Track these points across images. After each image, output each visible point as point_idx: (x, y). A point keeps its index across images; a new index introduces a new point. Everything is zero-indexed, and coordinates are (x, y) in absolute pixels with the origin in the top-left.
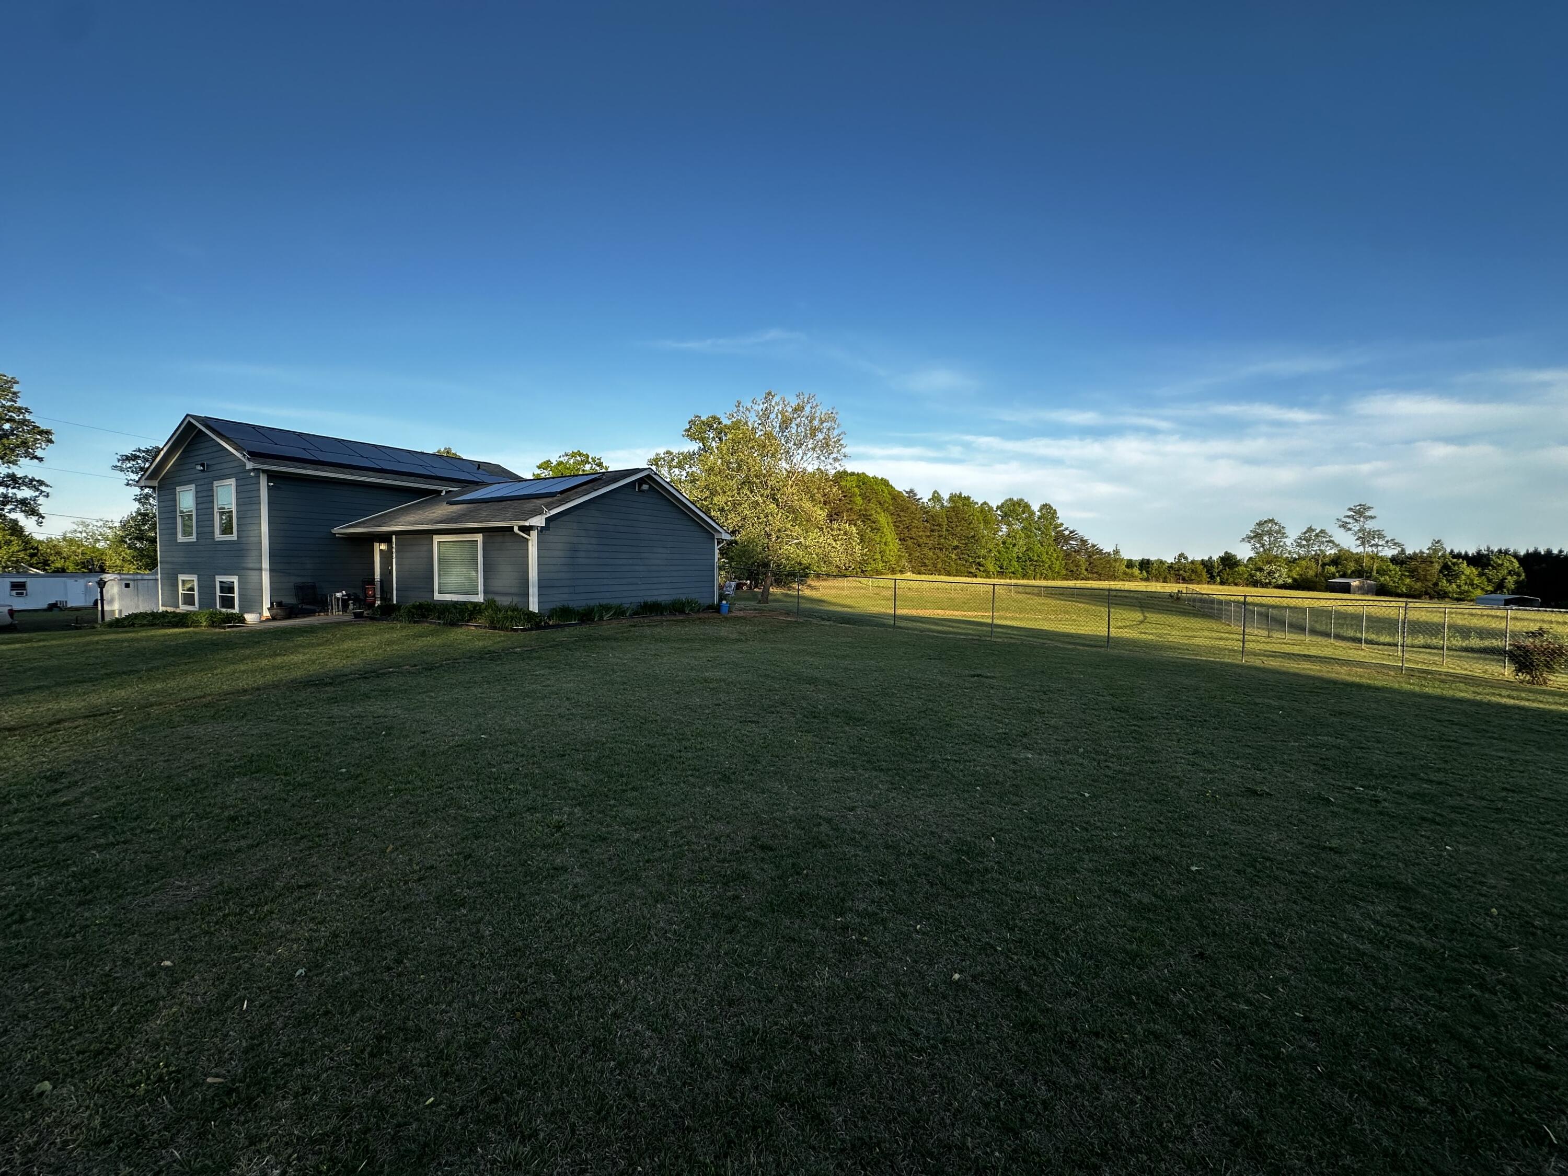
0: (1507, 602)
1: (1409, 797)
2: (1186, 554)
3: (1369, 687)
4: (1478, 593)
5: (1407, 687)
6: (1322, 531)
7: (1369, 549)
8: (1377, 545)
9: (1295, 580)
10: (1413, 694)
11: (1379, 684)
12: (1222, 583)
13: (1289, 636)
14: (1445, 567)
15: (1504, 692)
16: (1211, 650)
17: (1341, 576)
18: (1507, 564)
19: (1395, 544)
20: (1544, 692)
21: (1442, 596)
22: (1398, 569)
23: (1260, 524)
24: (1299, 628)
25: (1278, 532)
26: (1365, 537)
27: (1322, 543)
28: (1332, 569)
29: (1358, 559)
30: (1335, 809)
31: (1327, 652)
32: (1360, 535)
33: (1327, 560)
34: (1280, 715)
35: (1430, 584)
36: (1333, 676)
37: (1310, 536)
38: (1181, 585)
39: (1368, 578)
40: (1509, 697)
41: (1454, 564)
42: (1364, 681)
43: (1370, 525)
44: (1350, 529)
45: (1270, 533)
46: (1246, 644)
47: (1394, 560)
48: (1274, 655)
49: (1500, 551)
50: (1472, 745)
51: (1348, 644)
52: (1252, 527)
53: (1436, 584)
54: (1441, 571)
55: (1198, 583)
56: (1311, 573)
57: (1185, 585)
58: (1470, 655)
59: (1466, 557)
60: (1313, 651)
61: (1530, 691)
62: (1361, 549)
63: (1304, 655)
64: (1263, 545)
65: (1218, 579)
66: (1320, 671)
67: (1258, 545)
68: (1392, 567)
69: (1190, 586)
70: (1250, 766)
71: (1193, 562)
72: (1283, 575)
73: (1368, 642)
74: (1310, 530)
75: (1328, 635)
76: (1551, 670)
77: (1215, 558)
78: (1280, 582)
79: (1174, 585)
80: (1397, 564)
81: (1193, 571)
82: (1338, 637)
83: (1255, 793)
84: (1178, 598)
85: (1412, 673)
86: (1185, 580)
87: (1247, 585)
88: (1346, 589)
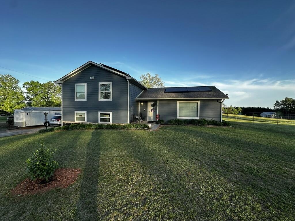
18: (240, 109)
22: (227, 110)
41: (233, 109)
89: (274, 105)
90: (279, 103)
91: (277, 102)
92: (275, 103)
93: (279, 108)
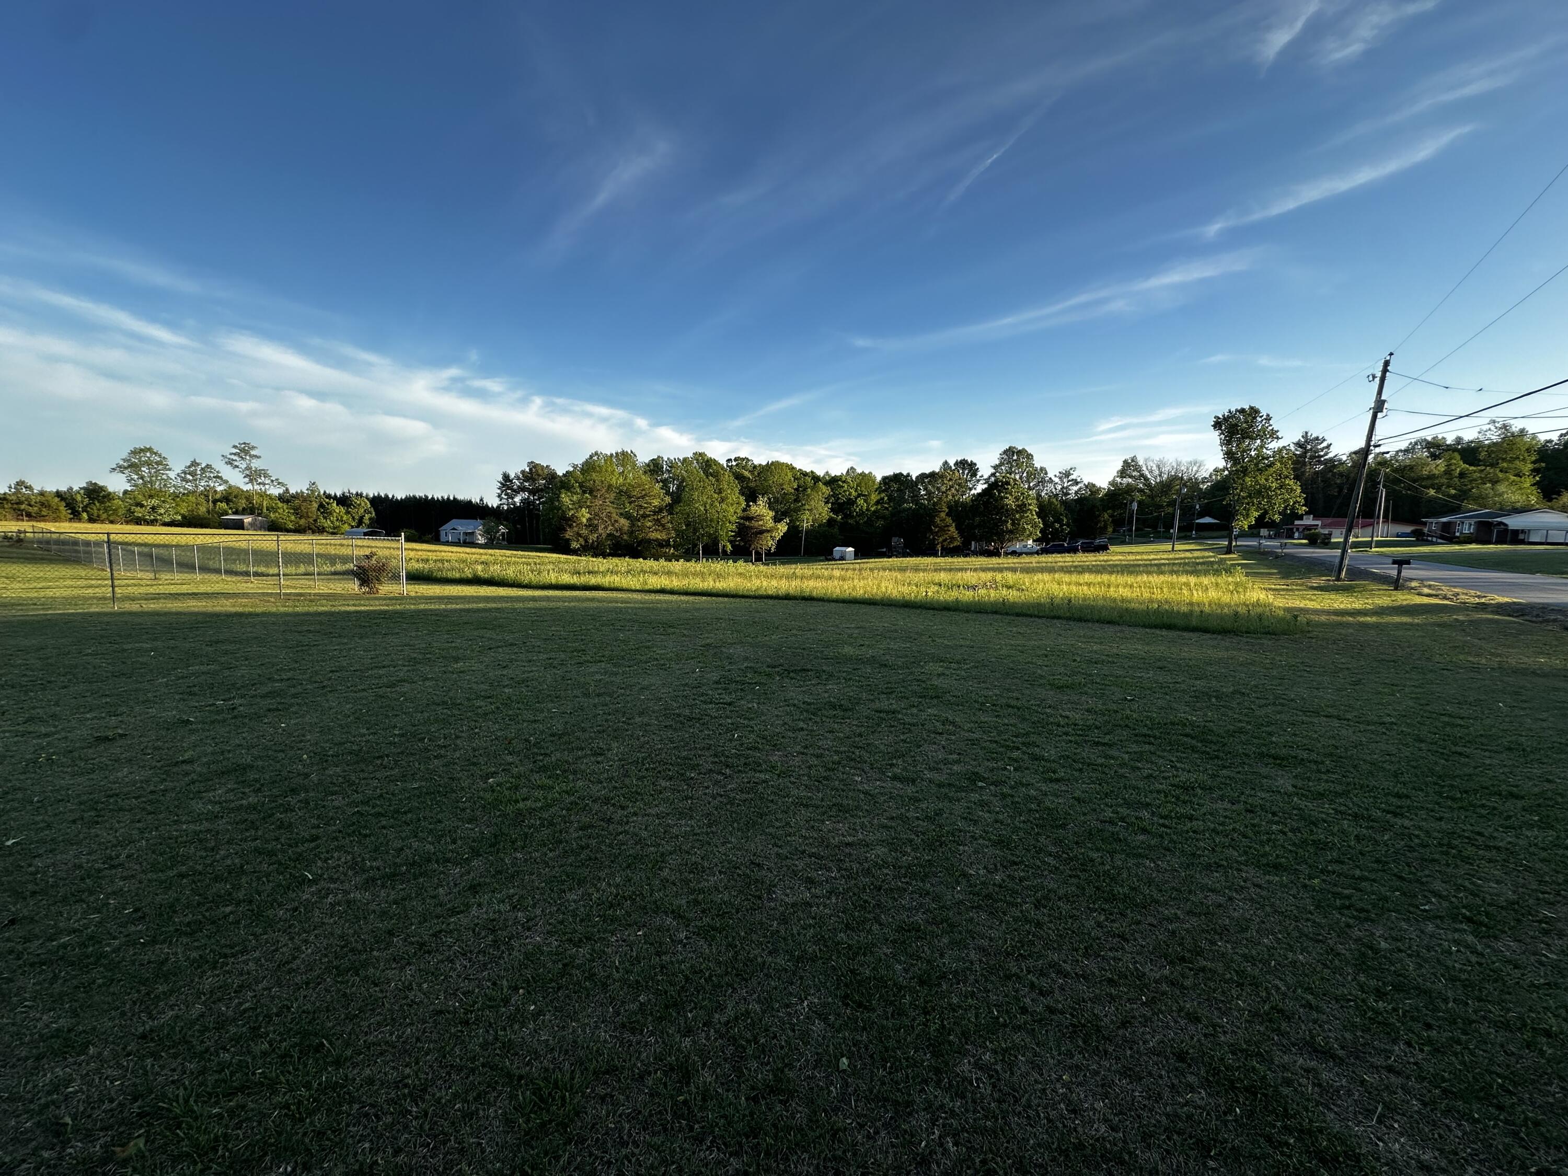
0: (365, 534)
1: (261, 697)
2: (29, 482)
3: (250, 615)
4: (346, 527)
5: (282, 609)
6: (208, 466)
7: (257, 487)
8: (264, 484)
9: (184, 517)
10: (286, 614)
11: (259, 610)
12: (91, 520)
13: (178, 577)
14: (321, 506)
15: (351, 602)
16: (67, 601)
17: (236, 513)
18: (363, 504)
19: (279, 483)
20: (376, 599)
21: (321, 530)
22: (285, 507)
23: (135, 452)
24: (187, 566)
25: (158, 463)
26: (253, 475)
27: (210, 478)
28: (223, 505)
29: (248, 496)
30: (194, 726)
31: (217, 588)
32: (248, 472)
33: (218, 496)
34: (152, 657)
35: (311, 520)
36: (218, 609)
37: (193, 470)
38: (25, 523)
39: (259, 515)
40: (354, 605)
41: (328, 504)
42: (247, 610)
43: (256, 464)
44: (237, 467)
45: (148, 464)
46: (116, 589)
47: (281, 498)
48: (157, 597)
49: (357, 494)
50: (318, 645)
51: (240, 578)
52: (125, 455)
53: (315, 521)
54: (318, 510)
55: (56, 520)
56: (203, 510)
57: (31, 523)
58: (336, 577)
59: (335, 498)
60: (202, 589)
61: (368, 599)
62: (249, 487)
63: (194, 594)
64: (142, 478)
65: (85, 515)
66: (205, 607)
67: (136, 477)
68: (280, 505)
69: (42, 525)
70: (103, 715)
71: (42, 493)
72: (168, 512)
73: (256, 574)
74: (194, 464)
75: (218, 571)
76: (380, 583)
77: (76, 488)
78: (167, 520)
79: (13, 523)
80: (283, 502)
81: (42, 504)
82: (229, 572)
83: (107, 739)
84: (20, 541)
85: (288, 597)
86: (30, 516)
87: (127, 523)
88: (239, 525)
89: (499, 491)
90: (511, 481)
91: (506, 477)
92: (501, 483)
93: (514, 504)
